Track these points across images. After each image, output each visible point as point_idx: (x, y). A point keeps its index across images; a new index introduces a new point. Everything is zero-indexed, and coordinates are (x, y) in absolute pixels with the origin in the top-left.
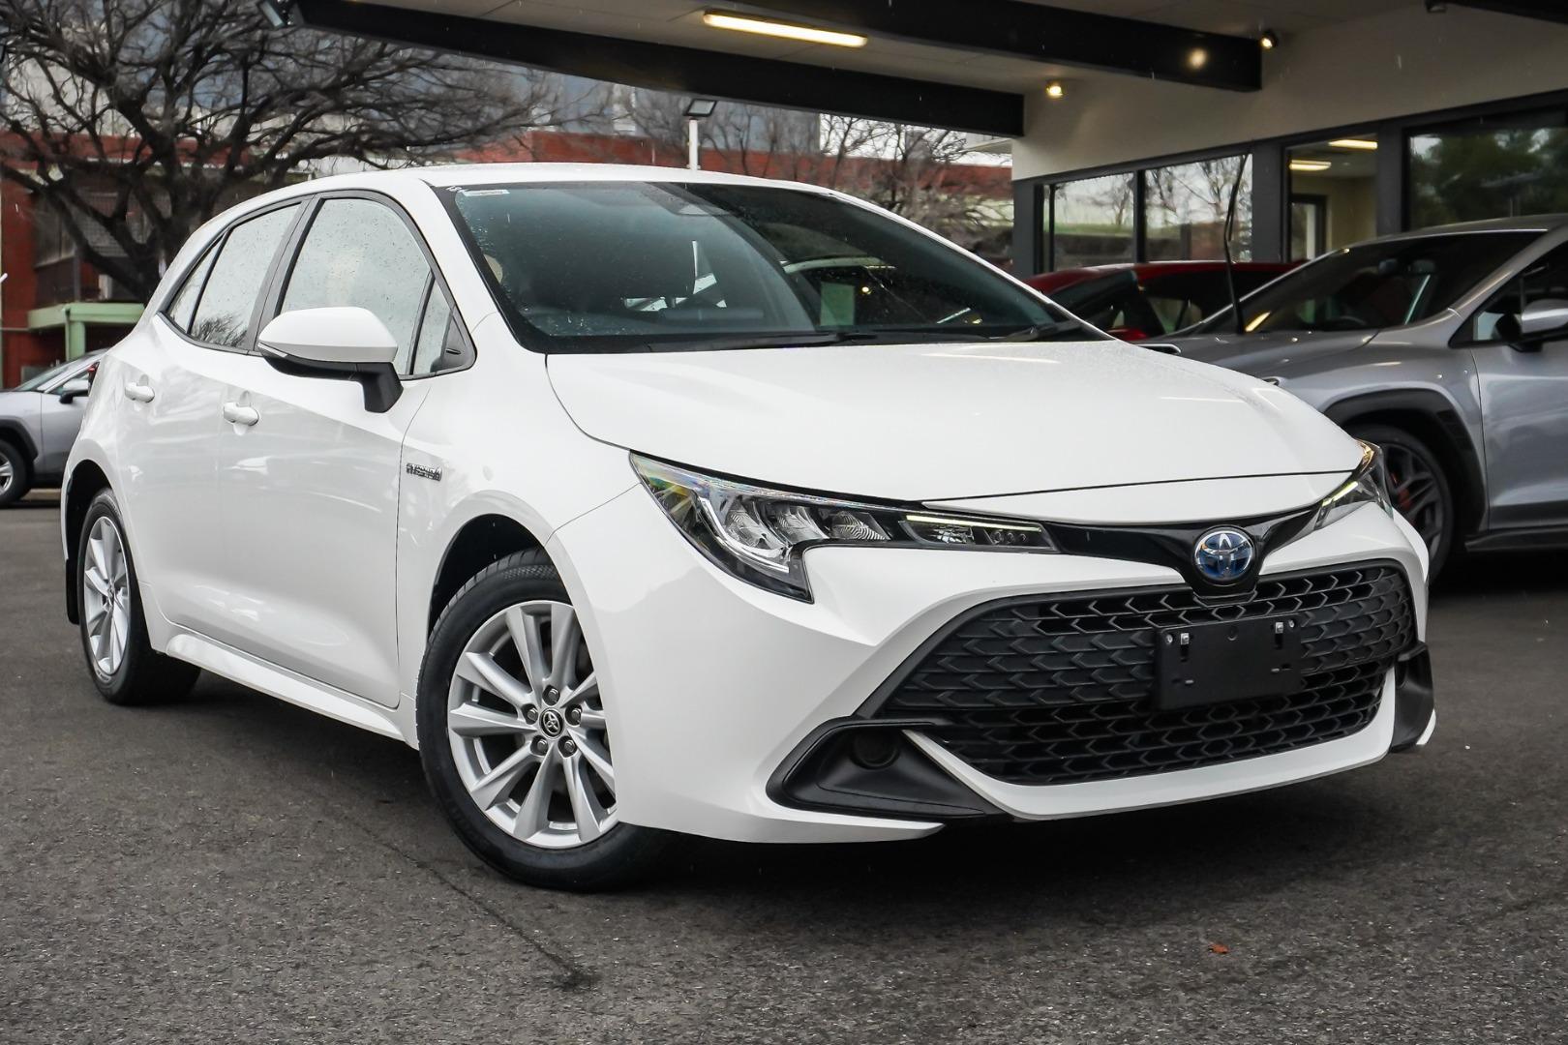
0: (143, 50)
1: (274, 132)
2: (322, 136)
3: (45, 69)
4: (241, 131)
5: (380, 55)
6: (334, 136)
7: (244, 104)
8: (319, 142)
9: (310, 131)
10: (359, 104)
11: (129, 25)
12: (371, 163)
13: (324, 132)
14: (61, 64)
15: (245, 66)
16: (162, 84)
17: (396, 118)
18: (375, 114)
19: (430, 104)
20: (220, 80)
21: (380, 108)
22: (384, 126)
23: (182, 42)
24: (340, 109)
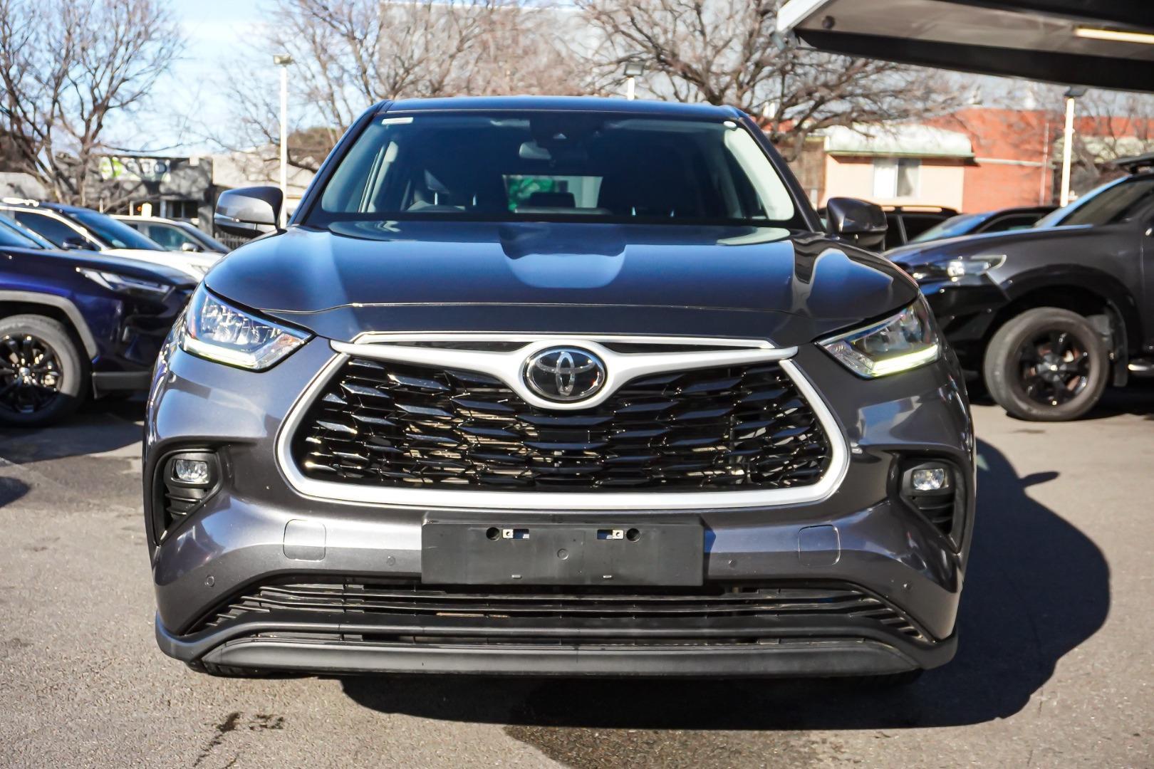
0: (723, 65)
1: (800, 112)
2: (829, 115)
3: (670, 76)
4: (781, 112)
5: (865, 65)
6: (836, 115)
7: (783, 95)
8: (826, 119)
9: (822, 111)
10: (852, 95)
11: (718, 51)
12: (857, 131)
13: (830, 112)
14: (679, 75)
15: (783, 73)
16: (735, 85)
17: (875, 102)
18: (862, 100)
19: (896, 93)
20: (771, 80)
21: (866, 96)
22: (867, 108)
23: (747, 60)
24: (842, 97)
